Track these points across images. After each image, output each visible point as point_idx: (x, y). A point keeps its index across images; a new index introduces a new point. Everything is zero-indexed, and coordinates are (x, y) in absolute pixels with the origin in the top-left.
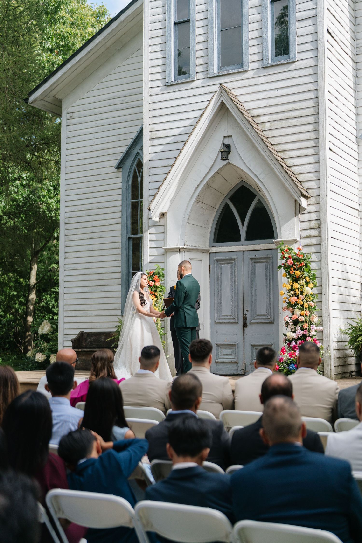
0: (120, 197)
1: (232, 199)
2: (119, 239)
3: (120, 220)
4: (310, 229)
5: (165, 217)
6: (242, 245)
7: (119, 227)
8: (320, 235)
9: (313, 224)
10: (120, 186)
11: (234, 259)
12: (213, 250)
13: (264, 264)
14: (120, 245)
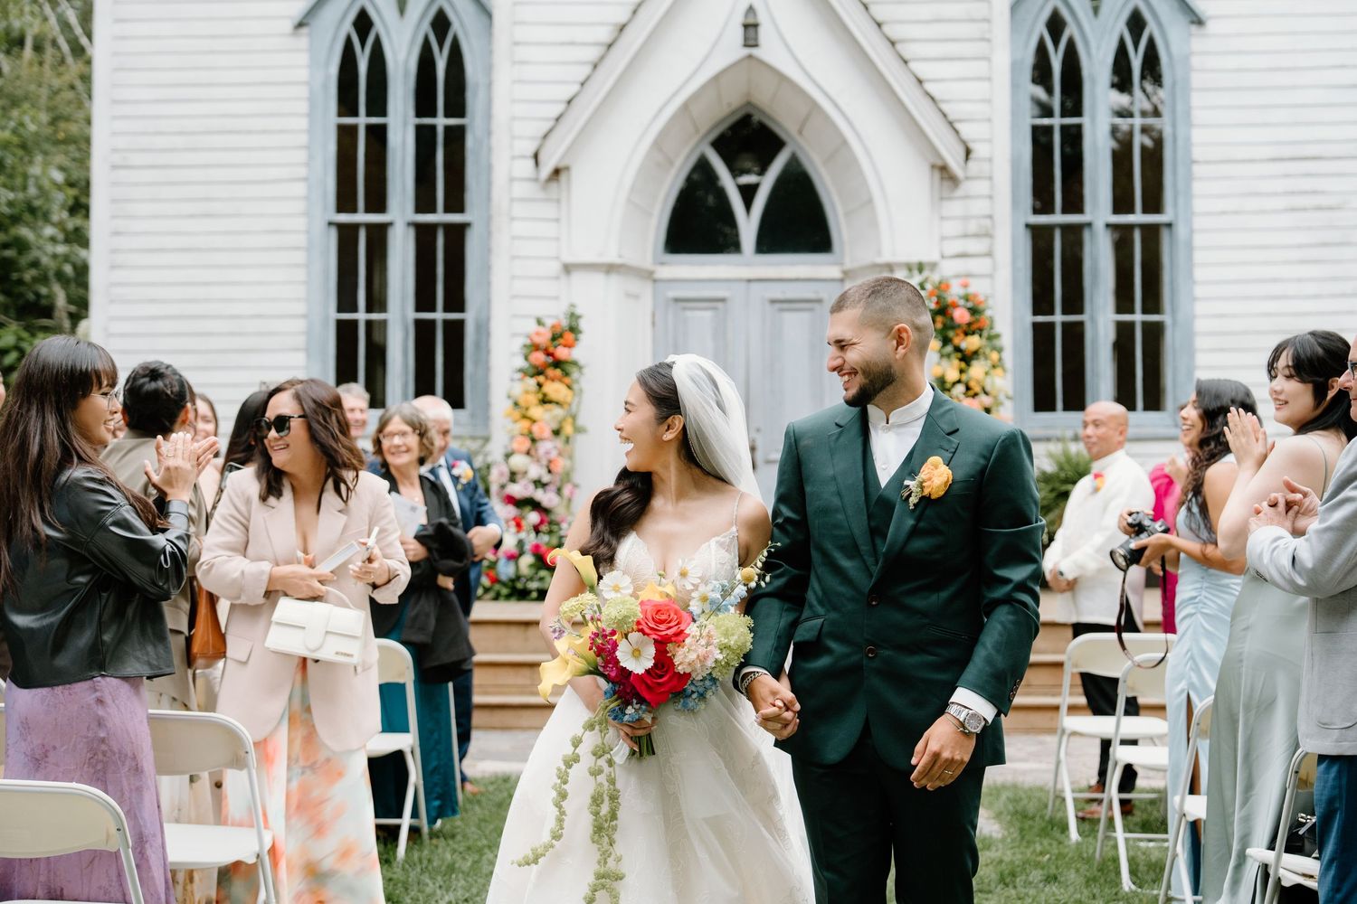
0: (303, 107)
1: (720, 144)
2: (301, 223)
3: (302, 172)
4: (966, 236)
5: (563, 177)
6: (748, 265)
7: (300, 189)
8: (989, 254)
9: (973, 227)
10: (303, 74)
11: (723, 300)
12: (664, 272)
13: (805, 316)
14: (301, 240)
